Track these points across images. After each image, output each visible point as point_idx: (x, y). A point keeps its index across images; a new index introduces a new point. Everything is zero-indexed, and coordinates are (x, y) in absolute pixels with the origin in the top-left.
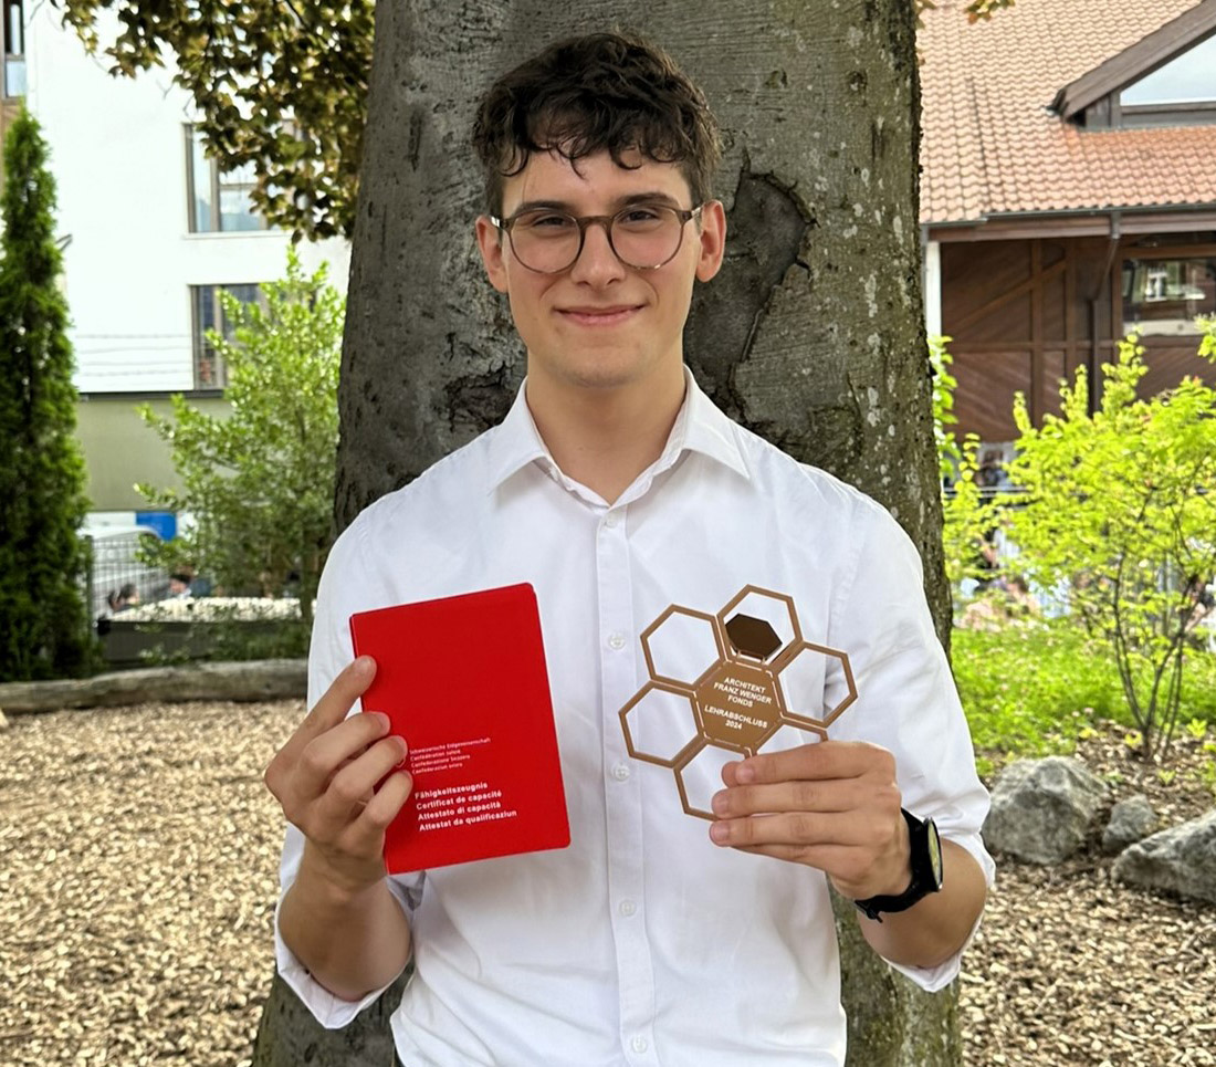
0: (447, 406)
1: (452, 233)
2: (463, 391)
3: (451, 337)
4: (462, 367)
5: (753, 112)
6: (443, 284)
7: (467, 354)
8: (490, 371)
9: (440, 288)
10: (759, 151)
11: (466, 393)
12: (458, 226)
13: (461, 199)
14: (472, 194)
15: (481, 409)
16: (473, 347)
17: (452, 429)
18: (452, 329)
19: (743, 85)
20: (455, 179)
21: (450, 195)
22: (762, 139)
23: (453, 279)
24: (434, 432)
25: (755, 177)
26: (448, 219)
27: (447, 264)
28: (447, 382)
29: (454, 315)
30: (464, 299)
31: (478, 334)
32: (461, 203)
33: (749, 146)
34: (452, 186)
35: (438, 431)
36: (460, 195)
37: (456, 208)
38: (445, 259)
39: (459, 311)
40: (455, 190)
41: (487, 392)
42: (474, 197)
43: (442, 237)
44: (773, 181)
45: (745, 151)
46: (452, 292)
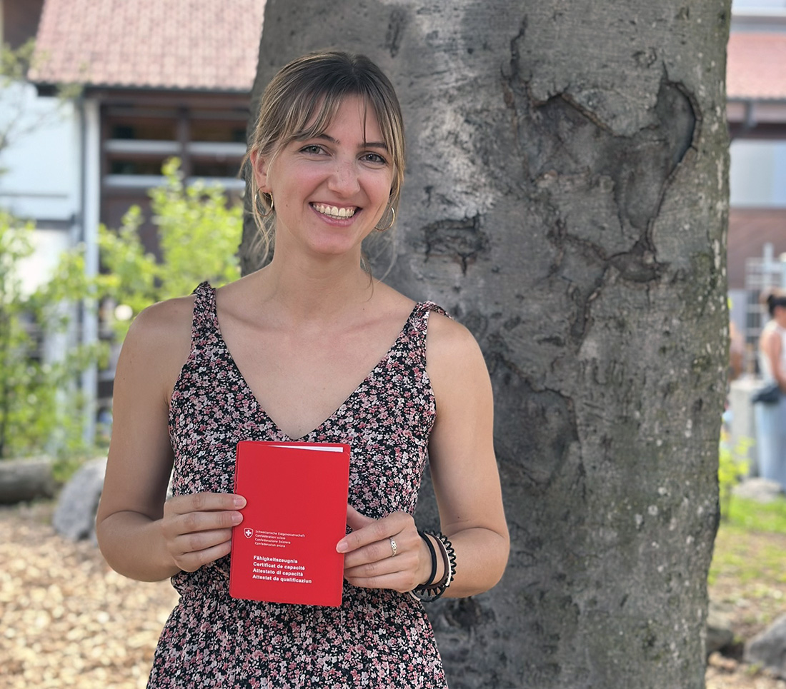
0: (423, 242)
1: (435, 109)
2: (439, 231)
3: (428, 189)
4: (438, 212)
5: (668, 35)
6: (421, 148)
7: (443, 203)
8: (466, 217)
9: (419, 151)
10: (671, 64)
11: (442, 233)
12: (442, 104)
13: (447, 84)
14: (457, 81)
15: (456, 246)
16: (448, 198)
17: (426, 261)
18: (430, 183)
19: (663, 17)
20: (442, 67)
21: (435, 80)
22: (674, 57)
23: (432, 144)
24: (407, 262)
25: (670, 84)
26: (432, 97)
27: (427, 132)
28: (425, 224)
29: (432, 172)
30: (442, 161)
31: (453, 188)
32: (446, 87)
33: (666, 61)
34: (438, 73)
35: (412, 261)
36: (446, 80)
37: (441, 90)
38: (426, 128)
39: (436, 170)
40: (440, 76)
41: (462, 233)
42: (460, 83)
43: (423, 112)
44: (681, 88)
45: (664, 64)
46: (430, 155)
